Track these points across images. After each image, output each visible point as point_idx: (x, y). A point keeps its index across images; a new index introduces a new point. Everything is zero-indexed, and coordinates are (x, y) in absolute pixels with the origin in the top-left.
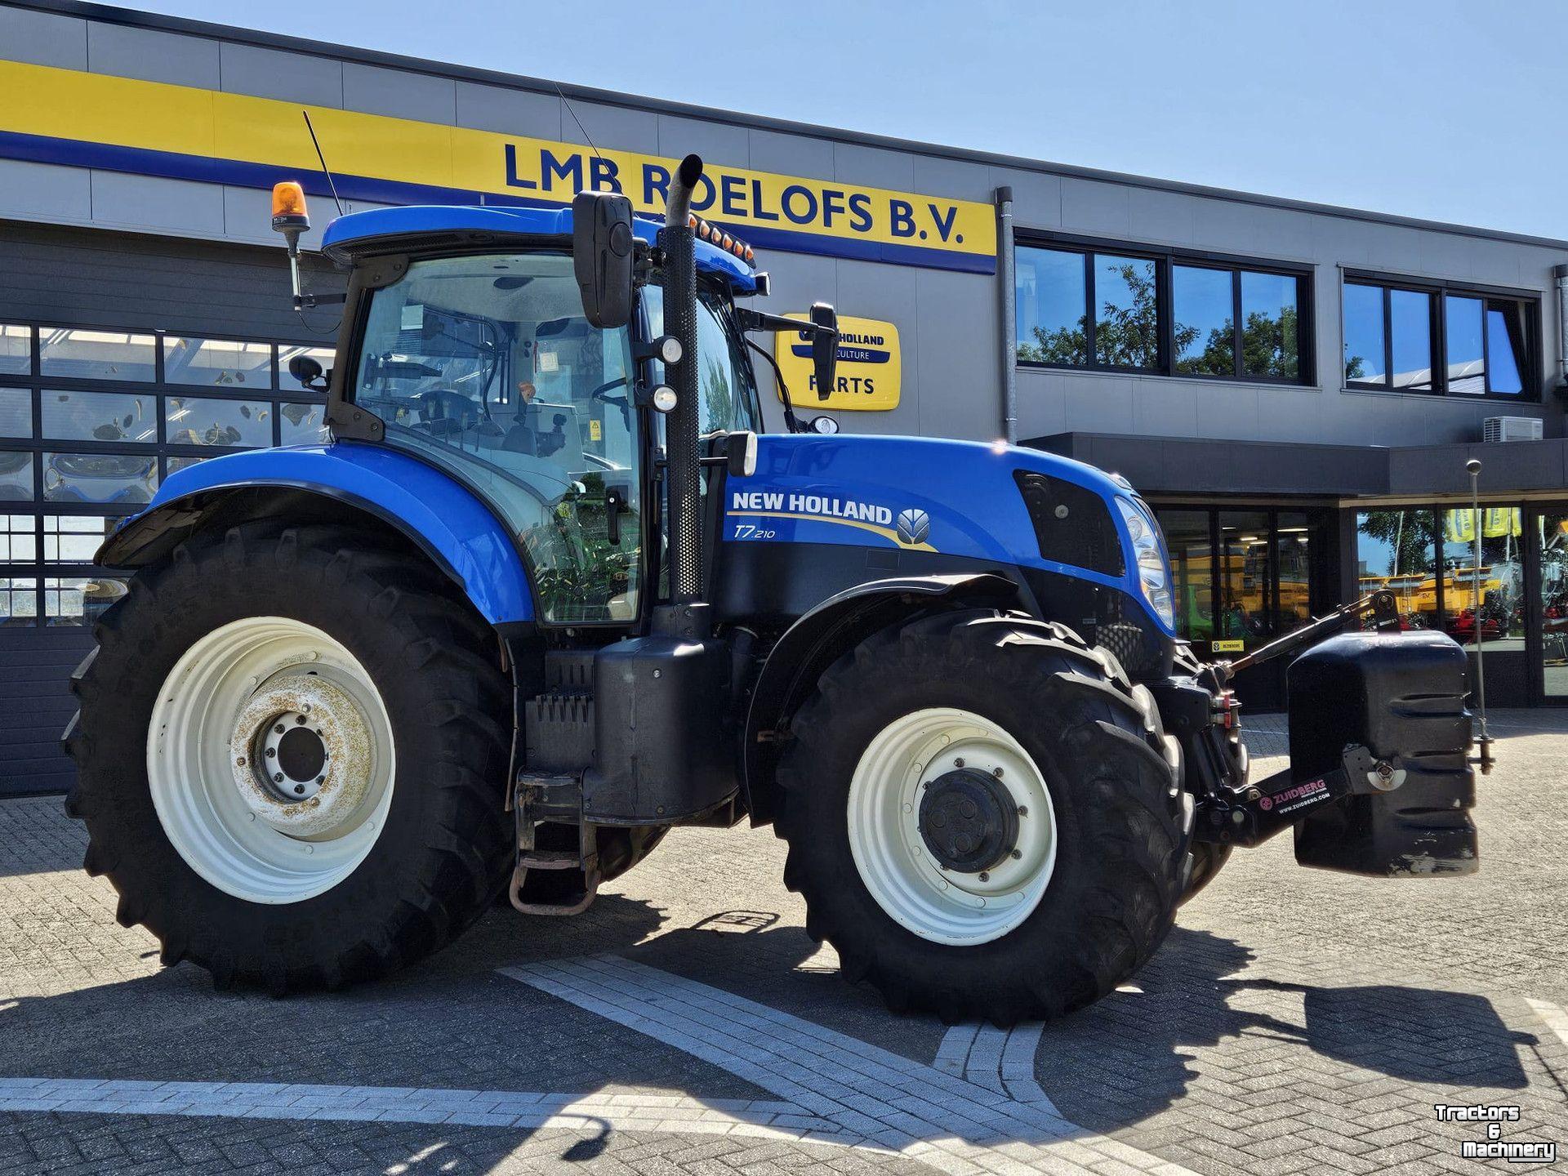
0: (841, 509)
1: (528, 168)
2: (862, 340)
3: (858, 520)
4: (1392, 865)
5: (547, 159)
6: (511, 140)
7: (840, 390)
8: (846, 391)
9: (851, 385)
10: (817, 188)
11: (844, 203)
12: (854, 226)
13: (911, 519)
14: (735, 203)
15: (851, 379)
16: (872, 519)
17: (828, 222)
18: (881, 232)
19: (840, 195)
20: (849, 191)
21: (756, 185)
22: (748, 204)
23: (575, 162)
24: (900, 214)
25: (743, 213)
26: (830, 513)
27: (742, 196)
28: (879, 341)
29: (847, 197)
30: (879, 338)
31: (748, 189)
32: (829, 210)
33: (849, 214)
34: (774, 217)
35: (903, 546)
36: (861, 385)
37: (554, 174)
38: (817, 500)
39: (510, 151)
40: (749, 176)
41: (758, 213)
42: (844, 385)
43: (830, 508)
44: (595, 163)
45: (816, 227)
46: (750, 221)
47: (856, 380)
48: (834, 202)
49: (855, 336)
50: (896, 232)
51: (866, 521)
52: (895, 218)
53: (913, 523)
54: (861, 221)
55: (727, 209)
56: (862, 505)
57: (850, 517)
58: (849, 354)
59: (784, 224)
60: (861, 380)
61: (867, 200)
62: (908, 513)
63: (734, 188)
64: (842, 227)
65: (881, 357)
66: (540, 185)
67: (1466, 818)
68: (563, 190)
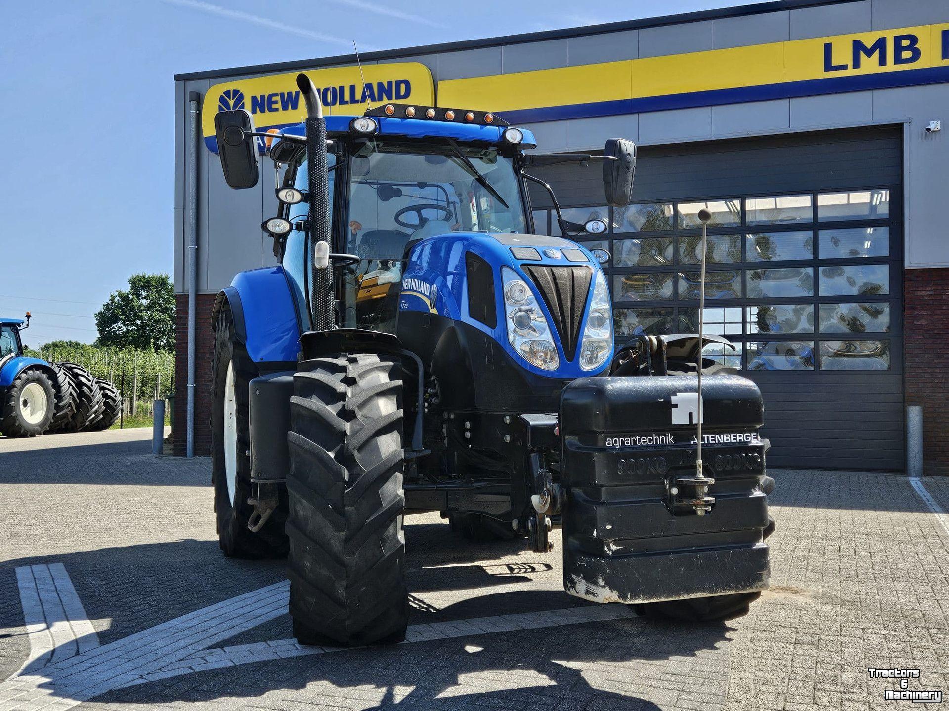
1: (842, 55)
3: (422, 294)
4: (568, 583)
5: (858, 46)
6: (829, 40)
13: (433, 291)
16: (425, 293)
23: (881, 43)
26: (417, 290)
35: (431, 310)
37: (863, 55)
38: (416, 281)
39: (828, 48)
43: (418, 288)
44: (898, 39)
53: (433, 294)
56: (422, 282)
62: (433, 287)
66: (850, 66)
67: (606, 549)
68: (870, 66)
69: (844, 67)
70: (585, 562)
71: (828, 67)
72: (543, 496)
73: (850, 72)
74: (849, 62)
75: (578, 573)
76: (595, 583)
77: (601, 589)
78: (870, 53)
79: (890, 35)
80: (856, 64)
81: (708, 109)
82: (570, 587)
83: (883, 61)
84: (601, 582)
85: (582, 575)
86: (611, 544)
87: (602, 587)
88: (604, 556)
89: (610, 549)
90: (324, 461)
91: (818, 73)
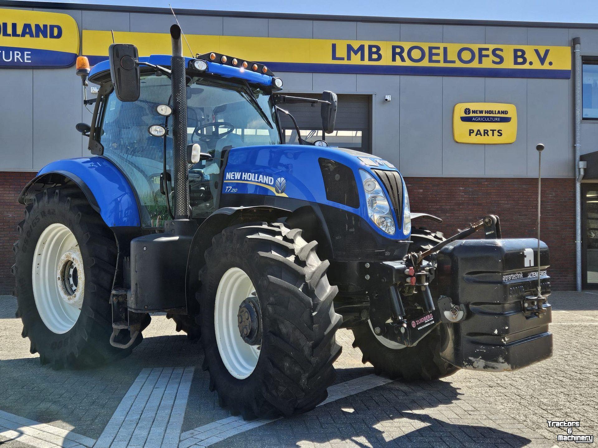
0: (258, 179)
1: (342, 52)
2: (497, 113)
3: (263, 183)
4: (464, 362)
5: (350, 48)
6: (334, 42)
7: (484, 135)
8: (488, 135)
9: (490, 133)
10: (475, 47)
11: (490, 53)
12: (494, 62)
13: (280, 181)
14: (434, 58)
15: (491, 130)
16: (267, 183)
17: (480, 62)
18: (509, 64)
19: (487, 49)
20: (492, 47)
21: (445, 49)
22: (441, 58)
23: (362, 48)
24: (520, 55)
25: (438, 61)
26: (254, 180)
27: (438, 54)
28: (505, 112)
29: (491, 51)
30: (506, 111)
31: (441, 51)
32: (481, 56)
33: (492, 57)
34: (454, 62)
35: (277, 194)
36: (496, 133)
37: (352, 53)
38: (251, 174)
39: (334, 46)
40: (442, 45)
41: (446, 61)
42: (487, 133)
43: (254, 178)
44: (370, 47)
45: (475, 64)
46: (442, 65)
47: (493, 131)
48: (484, 53)
49: (493, 111)
50: (516, 63)
51: (265, 184)
52: (516, 57)
53: (280, 184)
54: (498, 60)
55: (431, 61)
56: (265, 176)
57: (261, 182)
58: (490, 119)
59: (459, 65)
60: (495, 130)
61: (501, 50)
62: (279, 179)
63: (434, 51)
64: (487, 63)
65: (507, 120)
66: (346, 58)
67: (503, 340)
68: (356, 60)
69: (343, 59)
70: (485, 349)
71: (334, 57)
72: (454, 311)
73: (345, 62)
74: (345, 57)
75: (476, 356)
76: (496, 361)
77: (501, 364)
78: (356, 53)
79: (366, 44)
80: (349, 58)
82: (467, 365)
83: (362, 59)
84: (501, 360)
85: (481, 357)
86: (506, 338)
87: (503, 363)
88: (503, 345)
89: (505, 341)
90: (295, 294)
91: (329, 61)
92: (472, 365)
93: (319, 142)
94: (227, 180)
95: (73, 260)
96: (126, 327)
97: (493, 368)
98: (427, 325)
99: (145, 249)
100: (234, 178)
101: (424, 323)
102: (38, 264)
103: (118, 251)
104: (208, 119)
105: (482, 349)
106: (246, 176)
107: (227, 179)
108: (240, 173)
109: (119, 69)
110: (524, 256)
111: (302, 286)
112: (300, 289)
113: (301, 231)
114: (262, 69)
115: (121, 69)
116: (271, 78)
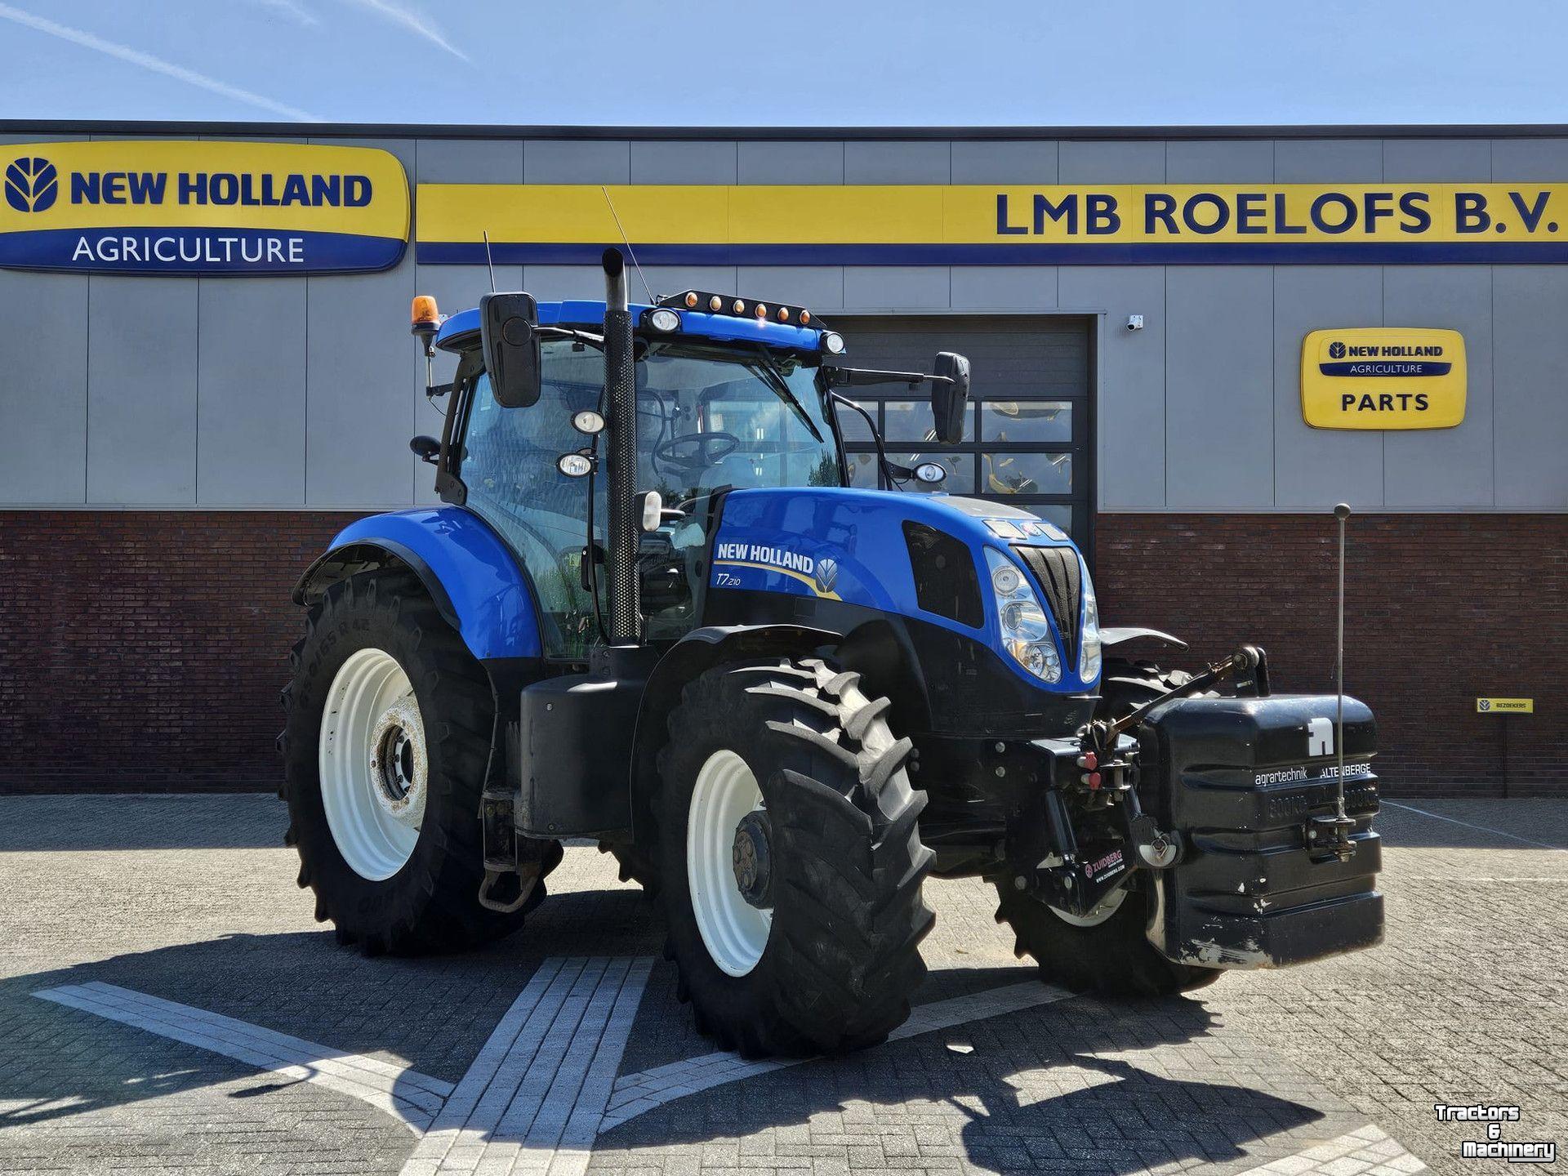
0: (782, 560)
1: (1021, 214)
2: (1413, 352)
3: (792, 569)
4: (1182, 950)
5: (1040, 204)
6: (1002, 190)
7: (1382, 409)
8: (1391, 408)
9: (1397, 403)
10: (1357, 193)
11: (1394, 204)
12: (1405, 228)
13: (825, 568)
14: (1252, 221)
15: (1398, 396)
16: (800, 569)
17: (1370, 227)
18: (1442, 230)
19: (1388, 197)
20: (1399, 190)
21: (1280, 200)
22: (1269, 221)
23: (1070, 203)
24: (1469, 208)
25: (1262, 230)
26: (774, 562)
27: (1261, 213)
28: (1437, 351)
29: (1397, 198)
30: (1436, 348)
31: (1269, 205)
32: (1371, 213)
33: (1400, 216)
34: (1302, 230)
35: (819, 594)
36: (1411, 402)
37: (1047, 216)
38: (768, 549)
39: (1002, 201)
40: (1271, 191)
41: (1281, 227)
42: (1388, 403)
43: (775, 559)
44: (1092, 200)
45: (1356, 234)
46: (1271, 237)
47: (1404, 397)
48: (1379, 205)
49: (1403, 348)
50: (1461, 227)
51: (797, 570)
52: (1461, 213)
53: (826, 572)
54: (1414, 221)
55: (1242, 228)
56: (795, 555)
57: (787, 567)
58: (1395, 369)
59: (1314, 236)
60: (1411, 396)
61: (1424, 197)
62: (824, 562)
63: (1251, 205)
64: (1389, 231)
65: (1441, 369)
66: (1031, 229)
67: (1256, 906)
68: (1055, 232)
69: (1023, 231)
70: (1220, 924)
71: (1002, 228)
72: (1159, 846)
73: (1030, 238)
74: (1029, 223)
75: (1204, 937)
76: (1243, 948)
77: (1252, 954)
78: (1056, 215)
79: (1082, 193)
80: (1039, 228)
81: (838, 270)
82: (1188, 955)
83: (1072, 228)
84: (1251, 945)
85: (1213, 939)
86: (1262, 900)
87: (1255, 951)
88: (1256, 915)
89: (1260, 907)
90: (838, 807)
91: (988, 235)
92: (1197, 956)
93: (927, 466)
94: (720, 559)
95: (404, 725)
96: (511, 869)
97: (1237, 961)
98: (1111, 873)
99: (549, 707)
100: (733, 557)
101: (1106, 870)
102: (332, 733)
103: (497, 710)
104: (687, 415)
105: (1216, 923)
106: (757, 552)
107: (719, 557)
108: (747, 546)
109: (499, 345)
110: (1306, 734)
111: (853, 789)
112: (848, 798)
113: (856, 678)
114: (799, 314)
115: (504, 345)
116: (819, 334)
